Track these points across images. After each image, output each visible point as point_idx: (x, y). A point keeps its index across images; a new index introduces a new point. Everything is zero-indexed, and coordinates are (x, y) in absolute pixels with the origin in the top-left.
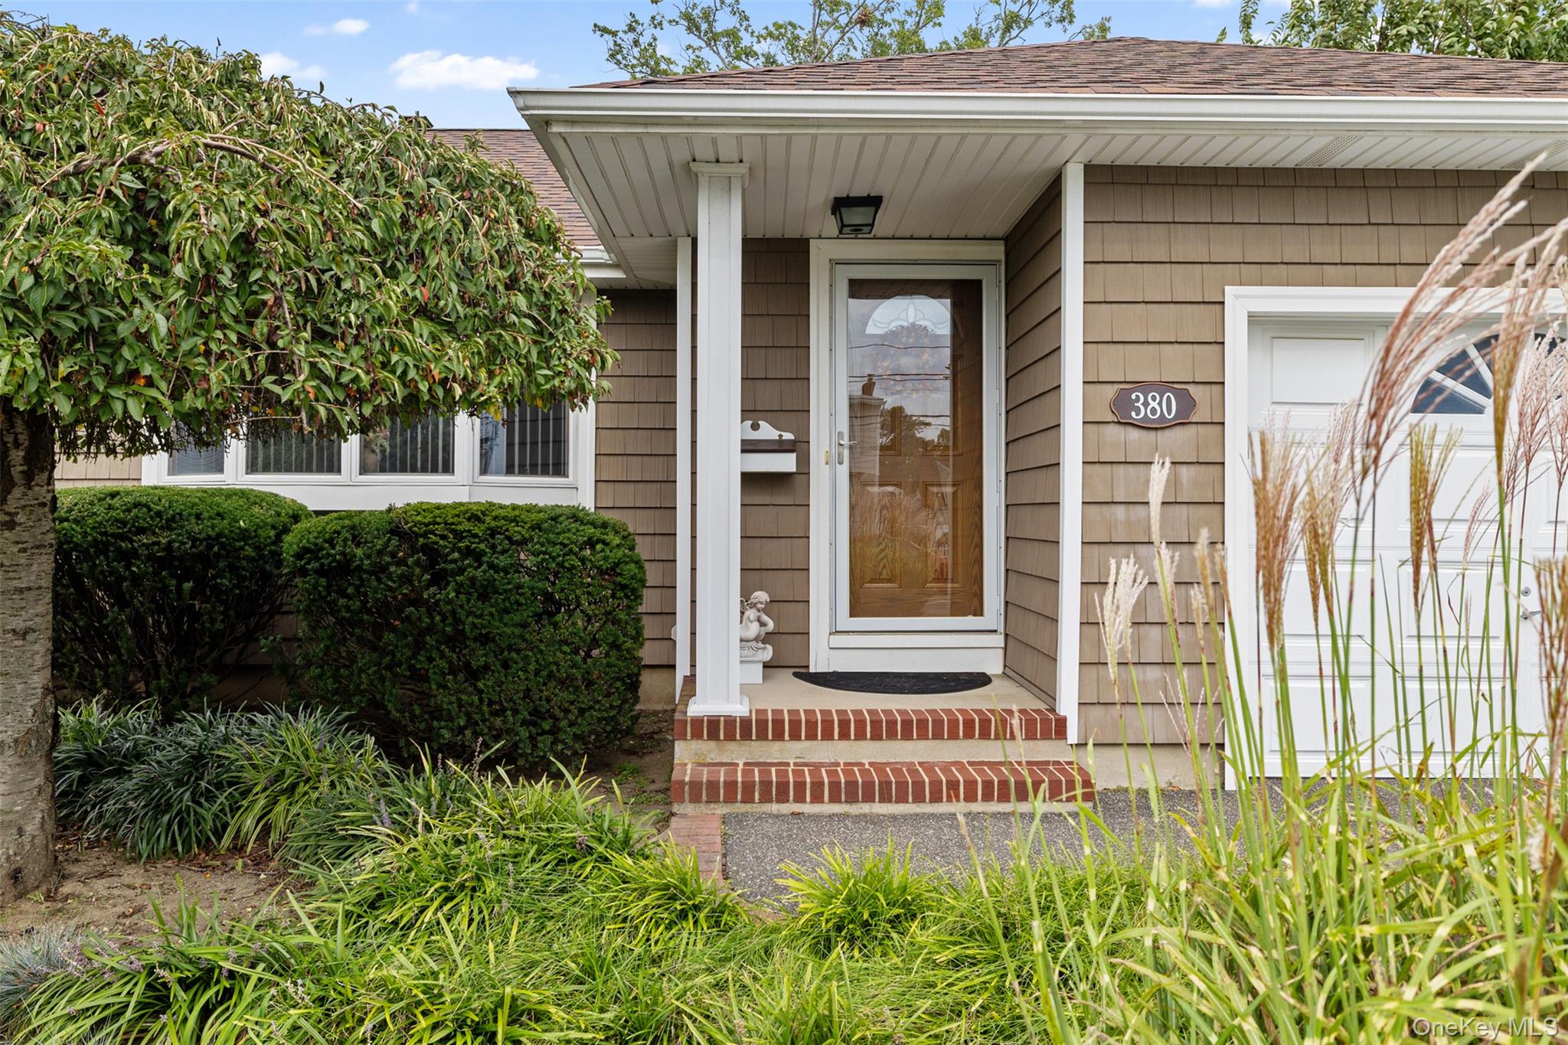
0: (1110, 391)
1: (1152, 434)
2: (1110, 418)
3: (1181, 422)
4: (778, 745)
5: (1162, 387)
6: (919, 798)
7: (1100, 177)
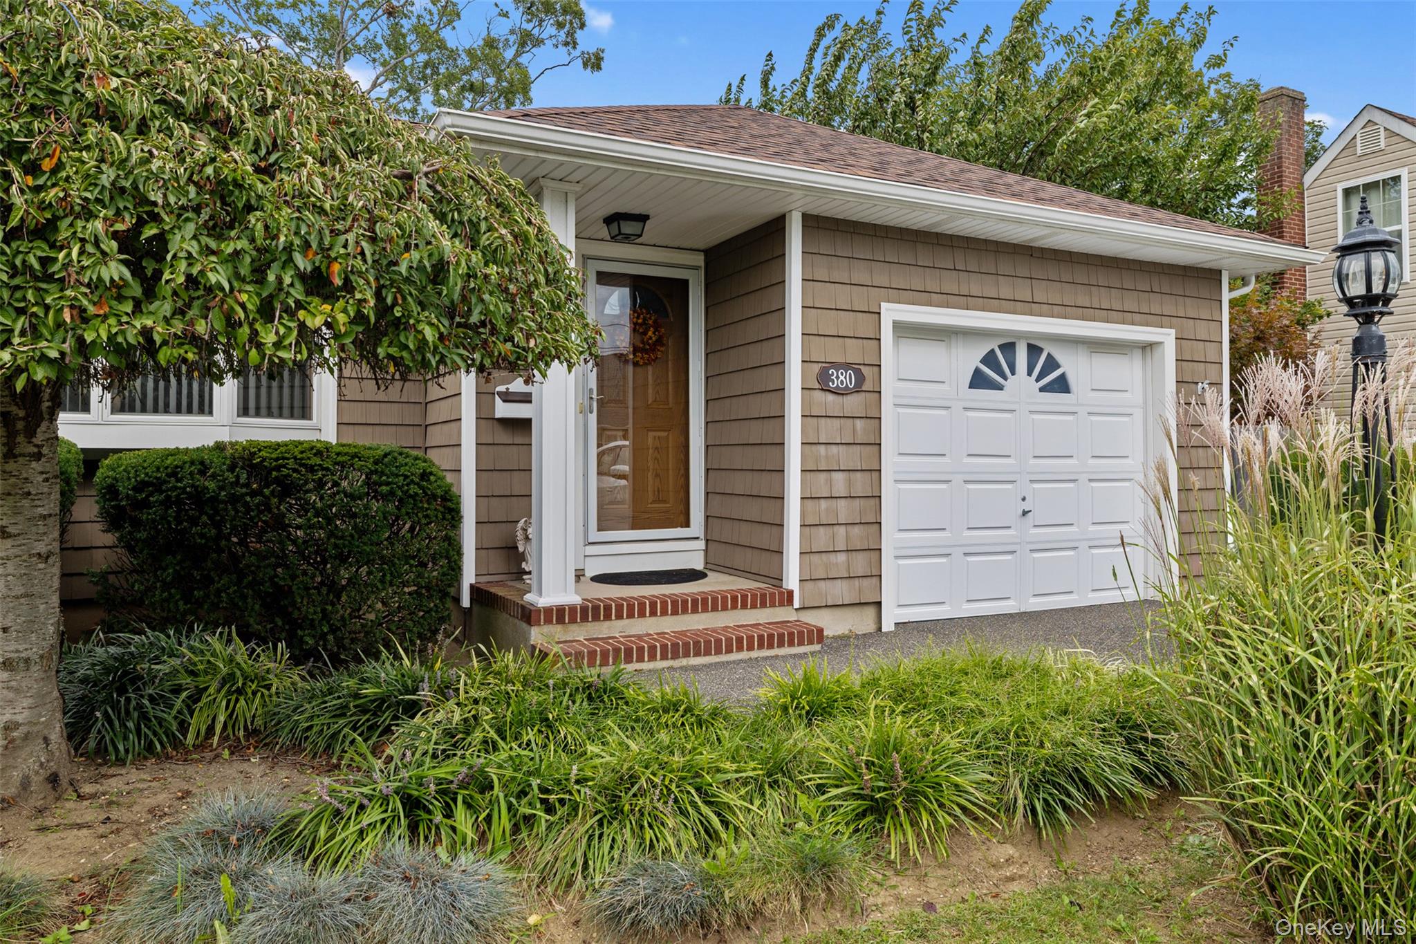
0: (816, 368)
1: (840, 398)
2: (817, 386)
3: (858, 390)
4: (607, 623)
5: (846, 366)
6: (718, 652)
7: (813, 223)
